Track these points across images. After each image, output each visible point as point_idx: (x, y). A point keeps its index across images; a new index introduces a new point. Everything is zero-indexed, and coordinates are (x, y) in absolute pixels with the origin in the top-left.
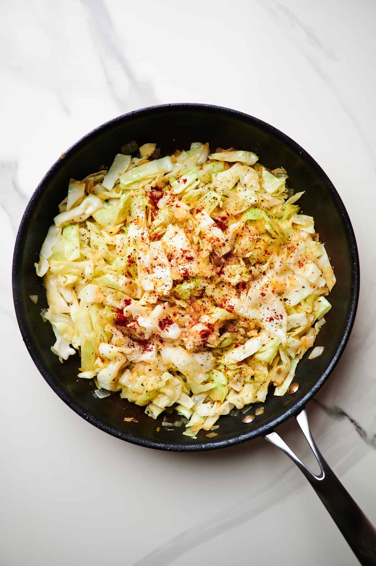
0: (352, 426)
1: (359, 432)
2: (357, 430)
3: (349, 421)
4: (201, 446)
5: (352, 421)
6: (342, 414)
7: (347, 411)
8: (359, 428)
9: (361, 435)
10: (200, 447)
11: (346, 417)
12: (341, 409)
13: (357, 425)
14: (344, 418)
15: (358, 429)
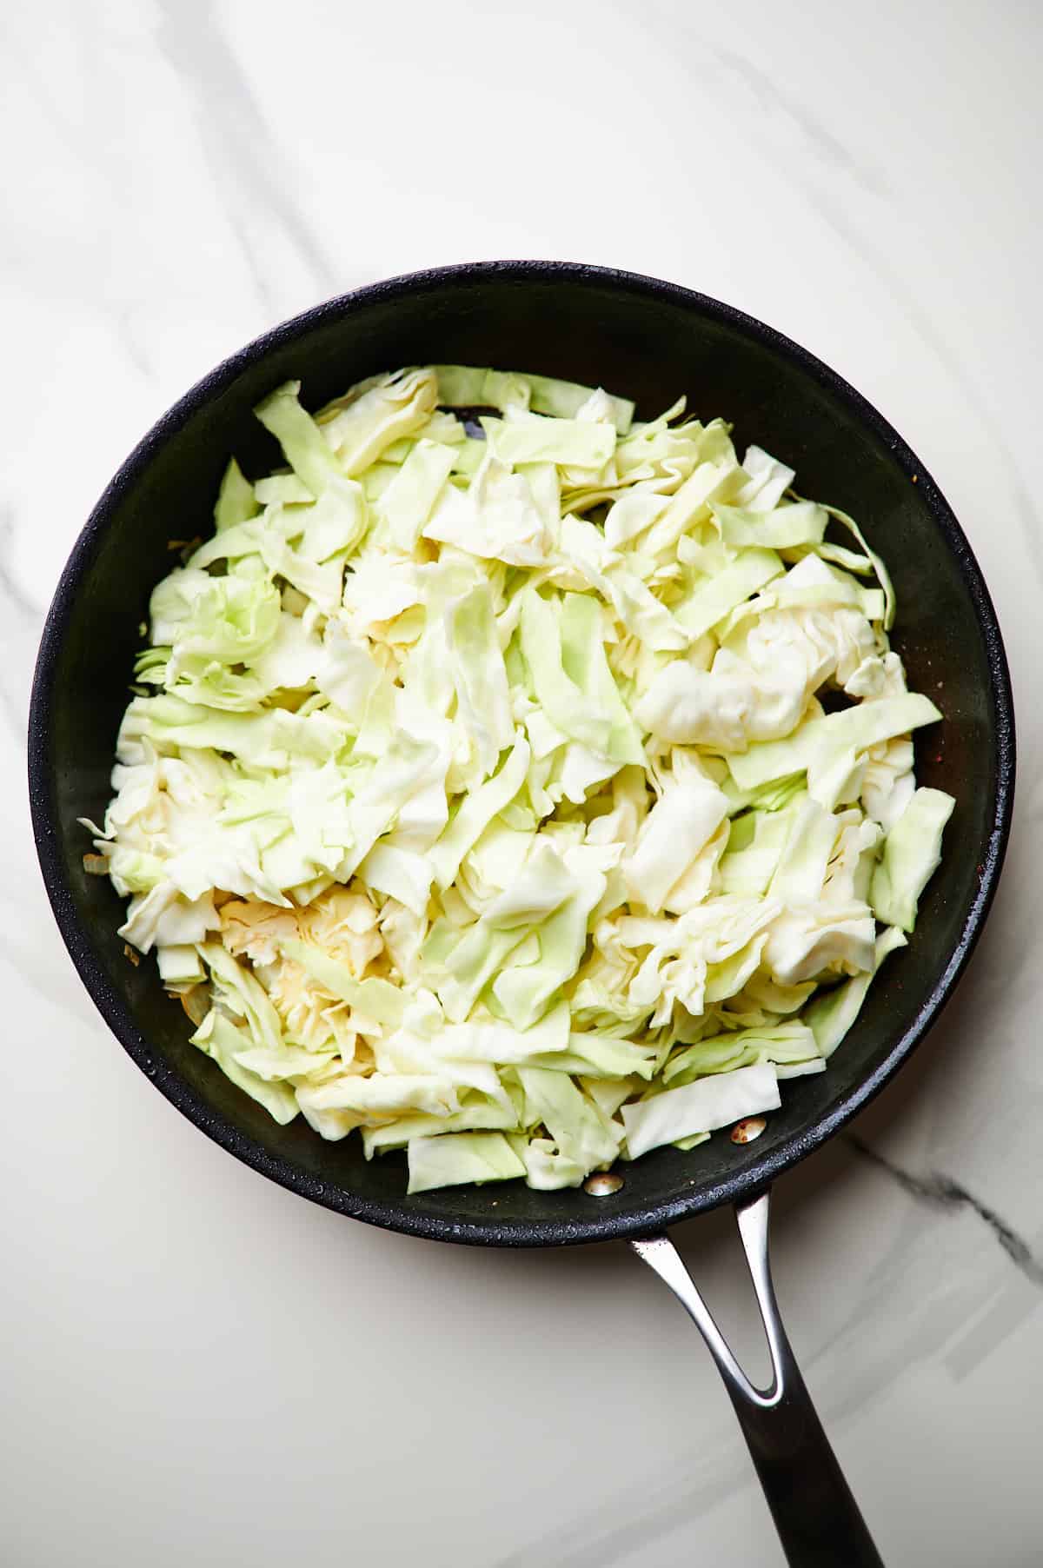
0: (986, 1231)
1: (1006, 1246)
2: (1001, 1240)
3: (979, 1218)
4: (452, 1229)
5: (986, 1215)
6: (956, 1195)
7: (971, 1186)
8: (1006, 1236)
9: (1012, 1254)
10: (448, 1229)
11: (965, 1203)
12: (951, 1183)
13: (1002, 1225)
14: (961, 1207)
15: (1005, 1238)
